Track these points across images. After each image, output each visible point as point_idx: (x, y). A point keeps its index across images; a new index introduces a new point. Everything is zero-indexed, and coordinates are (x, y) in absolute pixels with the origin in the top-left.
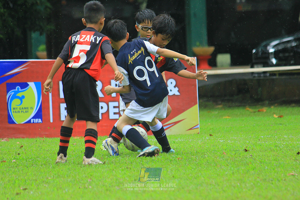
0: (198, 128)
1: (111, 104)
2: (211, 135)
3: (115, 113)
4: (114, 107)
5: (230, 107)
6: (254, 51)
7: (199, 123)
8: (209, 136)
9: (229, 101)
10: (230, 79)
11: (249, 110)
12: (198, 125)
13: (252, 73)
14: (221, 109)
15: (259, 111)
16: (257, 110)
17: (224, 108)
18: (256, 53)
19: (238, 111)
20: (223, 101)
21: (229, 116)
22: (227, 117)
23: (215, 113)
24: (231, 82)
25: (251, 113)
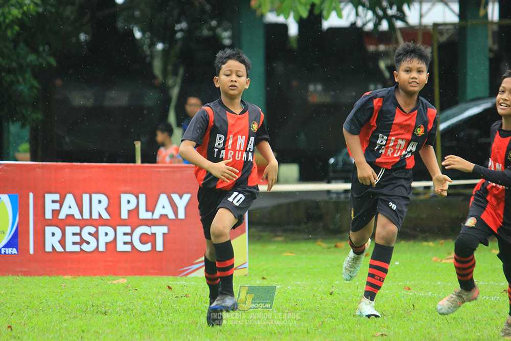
0: (246, 268)
1: (121, 230)
2: (263, 278)
3: (125, 243)
4: (125, 234)
5: (294, 240)
6: (332, 161)
7: (247, 260)
8: (262, 280)
9: (293, 231)
10: (296, 199)
11: (321, 245)
12: (246, 263)
13: (329, 192)
14: (282, 242)
15: (336, 246)
16: (333, 245)
17: (285, 242)
18: (335, 164)
19: (305, 246)
20: (285, 231)
21: (291, 253)
22: (290, 254)
23: (272, 247)
24: (297, 204)
25: (324, 248)
